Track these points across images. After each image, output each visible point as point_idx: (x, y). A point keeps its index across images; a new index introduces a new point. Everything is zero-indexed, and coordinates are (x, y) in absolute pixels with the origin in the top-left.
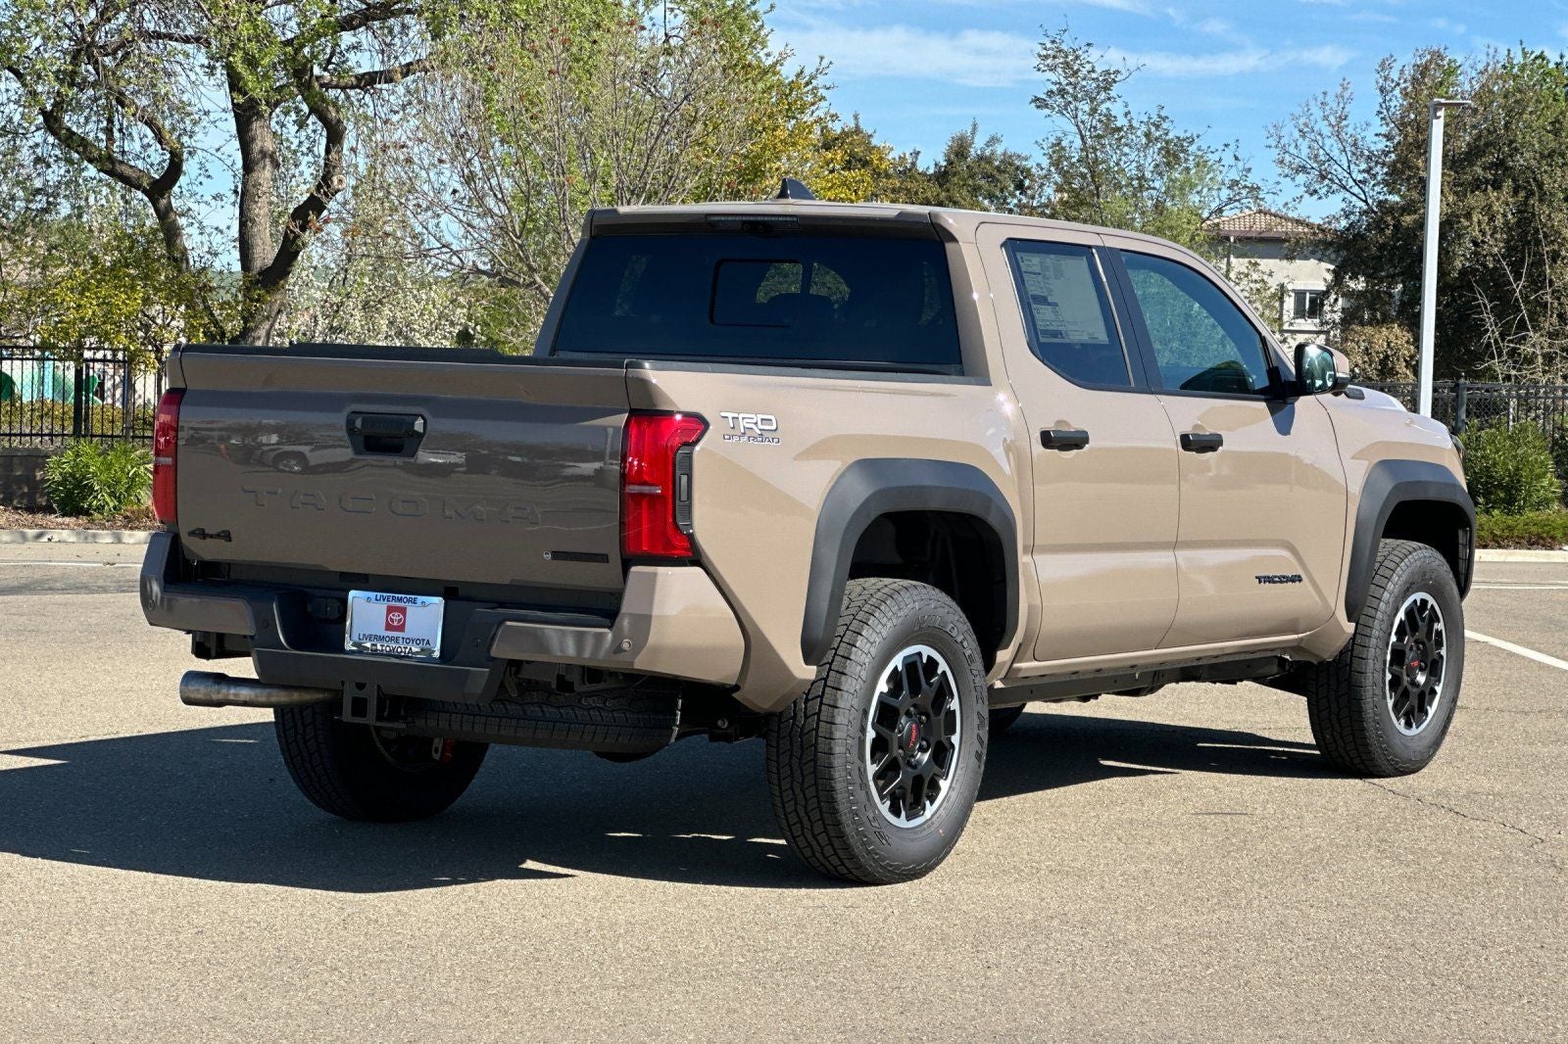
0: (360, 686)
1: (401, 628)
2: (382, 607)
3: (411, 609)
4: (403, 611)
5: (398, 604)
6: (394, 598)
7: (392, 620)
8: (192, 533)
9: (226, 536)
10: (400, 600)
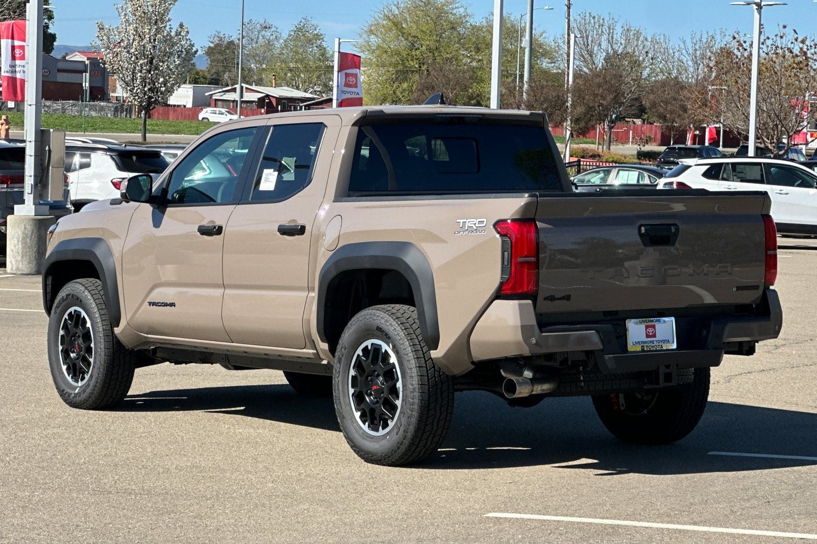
0: (668, 367)
1: (654, 336)
2: (643, 326)
3: (658, 326)
4: (654, 327)
5: (651, 324)
6: (649, 321)
7: (649, 332)
8: (546, 299)
9: (568, 298)
10: (652, 321)
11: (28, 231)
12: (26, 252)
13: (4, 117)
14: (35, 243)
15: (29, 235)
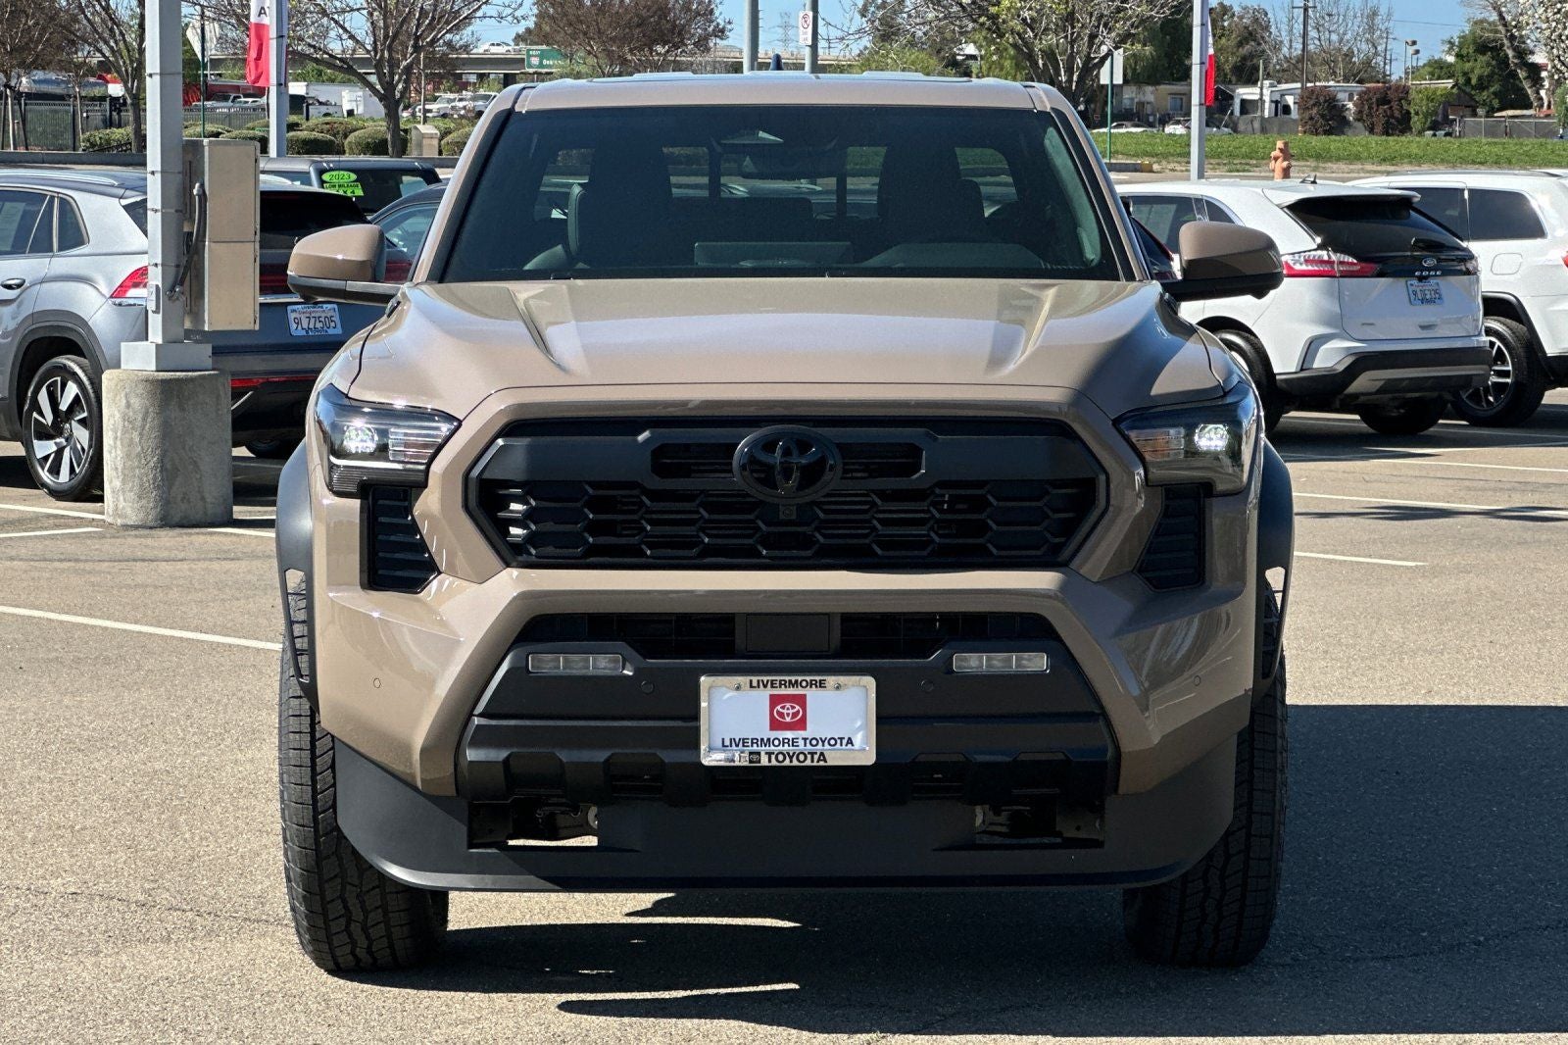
11: (134, 413)
12: (133, 469)
13: (1280, 144)
14: (152, 443)
15: (139, 423)
